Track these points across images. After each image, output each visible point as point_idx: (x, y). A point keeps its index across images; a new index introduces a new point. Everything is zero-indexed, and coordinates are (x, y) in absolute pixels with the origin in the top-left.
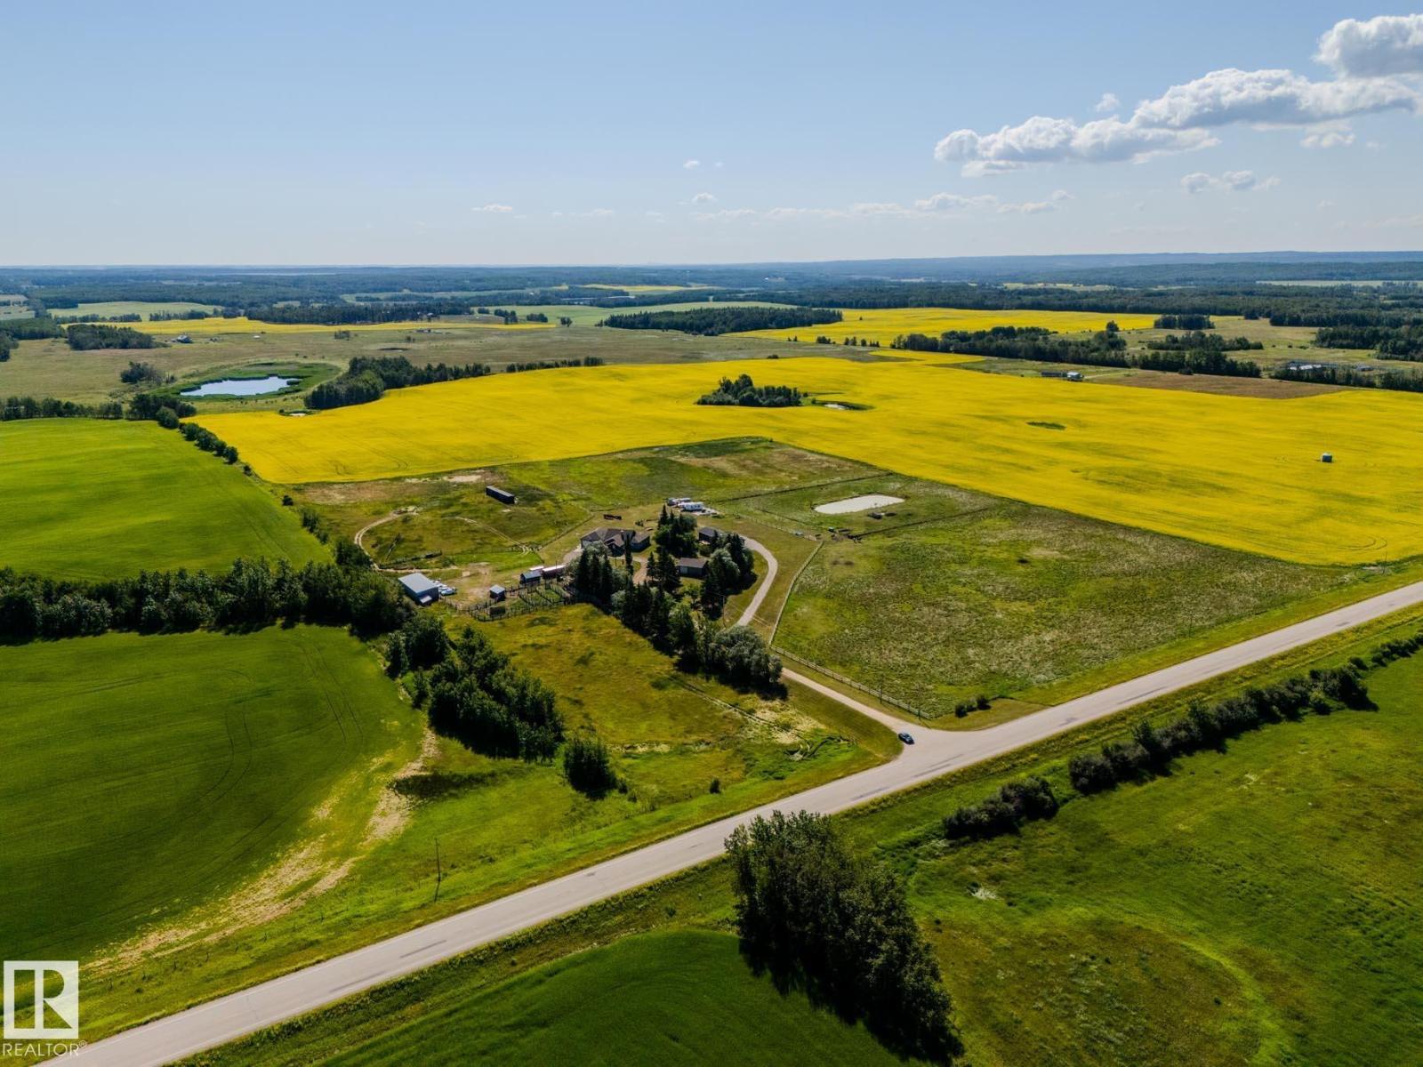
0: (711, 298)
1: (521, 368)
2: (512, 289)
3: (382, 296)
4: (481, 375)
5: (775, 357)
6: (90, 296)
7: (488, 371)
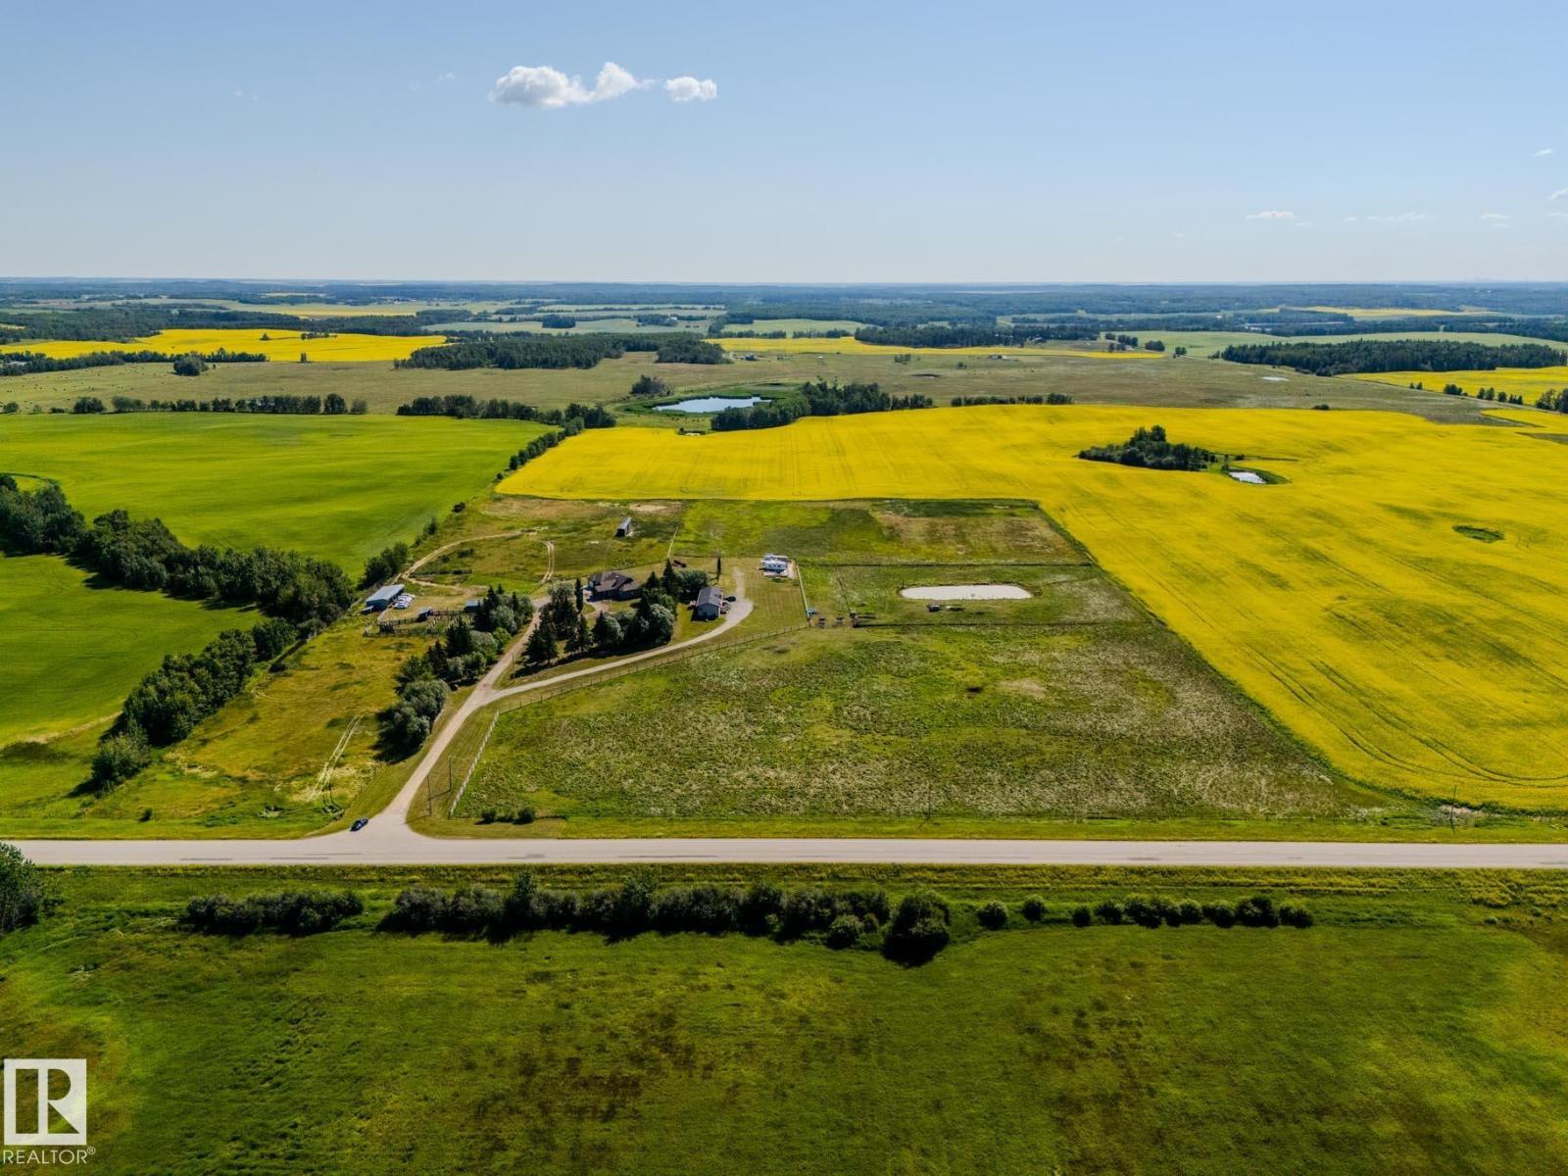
0: (1442, 327)
1: (969, 403)
2: (1205, 311)
3: (1040, 317)
4: (921, 407)
5: (1325, 408)
6: (772, 314)
7: (929, 404)
